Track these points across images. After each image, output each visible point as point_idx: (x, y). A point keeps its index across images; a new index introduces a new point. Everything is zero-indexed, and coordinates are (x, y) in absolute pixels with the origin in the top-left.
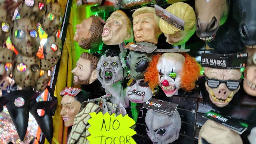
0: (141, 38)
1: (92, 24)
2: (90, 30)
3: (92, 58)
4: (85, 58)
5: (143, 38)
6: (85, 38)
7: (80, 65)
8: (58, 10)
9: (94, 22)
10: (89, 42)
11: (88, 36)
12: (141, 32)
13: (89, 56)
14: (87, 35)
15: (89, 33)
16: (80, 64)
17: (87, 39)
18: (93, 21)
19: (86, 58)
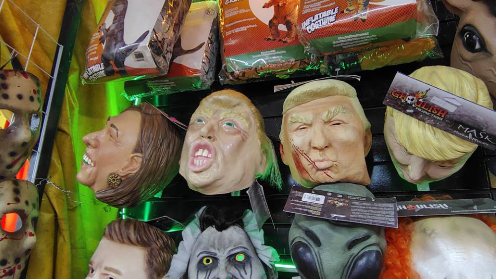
0: (329, 173)
1: (142, 132)
2: (138, 149)
3: (148, 239)
4: (123, 242)
5: (336, 173)
6: (122, 173)
7: (106, 269)
8: (26, 96)
9: (147, 124)
10: (134, 186)
11: (131, 168)
12: (329, 153)
13: (139, 232)
14: (126, 163)
15: (133, 158)
16: (107, 264)
17: (128, 179)
18: (144, 121)
19: (126, 240)
